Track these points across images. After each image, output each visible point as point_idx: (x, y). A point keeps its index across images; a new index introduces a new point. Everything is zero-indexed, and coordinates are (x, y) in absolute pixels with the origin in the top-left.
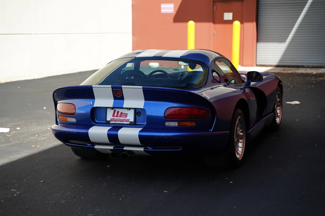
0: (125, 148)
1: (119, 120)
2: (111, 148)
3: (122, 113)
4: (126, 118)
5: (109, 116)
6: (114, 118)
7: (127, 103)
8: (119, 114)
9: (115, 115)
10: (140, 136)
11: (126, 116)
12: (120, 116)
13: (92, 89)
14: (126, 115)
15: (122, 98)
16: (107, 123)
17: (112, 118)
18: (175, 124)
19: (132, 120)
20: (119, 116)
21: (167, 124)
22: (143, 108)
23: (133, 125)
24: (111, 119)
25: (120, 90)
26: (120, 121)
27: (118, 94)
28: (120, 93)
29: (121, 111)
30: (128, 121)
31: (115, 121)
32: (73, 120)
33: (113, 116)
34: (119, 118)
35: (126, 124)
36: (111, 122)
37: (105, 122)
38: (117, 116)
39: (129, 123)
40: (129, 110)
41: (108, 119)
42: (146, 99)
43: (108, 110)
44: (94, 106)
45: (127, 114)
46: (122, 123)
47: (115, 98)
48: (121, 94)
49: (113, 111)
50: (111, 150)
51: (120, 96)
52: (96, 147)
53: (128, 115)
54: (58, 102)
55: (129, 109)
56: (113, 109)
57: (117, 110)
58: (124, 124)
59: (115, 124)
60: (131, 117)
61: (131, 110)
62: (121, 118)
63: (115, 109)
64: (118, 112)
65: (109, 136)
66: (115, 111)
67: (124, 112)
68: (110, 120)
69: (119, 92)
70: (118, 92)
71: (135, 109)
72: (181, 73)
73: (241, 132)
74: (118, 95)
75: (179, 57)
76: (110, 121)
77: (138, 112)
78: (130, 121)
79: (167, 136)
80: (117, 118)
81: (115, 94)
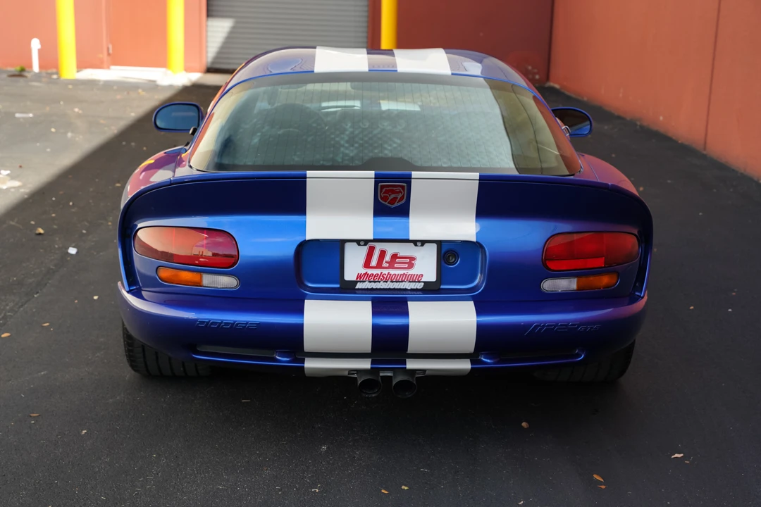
0: (410, 364)
1: (391, 278)
2: (364, 364)
3: (395, 256)
4: (411, 272)
5: (353, 266)
6: (370, 271)
7: (422, 225)
8: (388, 258)
9: (374, 262)
11: (411, 266)
12: (391, 266)
13: (305, 183)
14: (411, 261)
15: (404, 211)
16: (347, 290)
17: (363, 271)
19: (430, 275)
20: (385, 265)
21: (548, 285)
22: (474, 240)
23: (434, 291)
24: (359, 276)
25: (403, 187)
26: (392, 282)
27: (393, 196)
28: (399, 196)
29: (391, 249)
30: (417, 279)
31: (375, 282)
32: (226, 282)
33: (367, 265)
34: (385, 272)
35: (412, 290)
36: (359, 286)
37: (339, 286)
38: (379, 266)
39: (420, 286)
40: (422, 245)
41: (350, 275)
43: (348, 246)
44: (308, 237)
45: (412, 259)
46: (396, 286)
47: (380, 211)
49: (365, 249)
51: (397, 205)
52: (310, 364)
53: (416, 263)
55: (423, 243)
56: (365, 245)
57: (379, 247)
58: (406, 290)
60: (426, 267)
61: (426, 244)
62: (392, 272)
63: (370, 244)
64: (383, 253)
65: (378, 331)
66: (371, 250)
67: (402, 254)
68: (354, 279)
69: (398, 193)
70: (394, 192)
71: (440, 243)
74: (394, 200)
76: (355, 283)
77: (448, 252)
78: (424, 279)
79: (565, 325)
80: (378, 271)
81: (385, 199)
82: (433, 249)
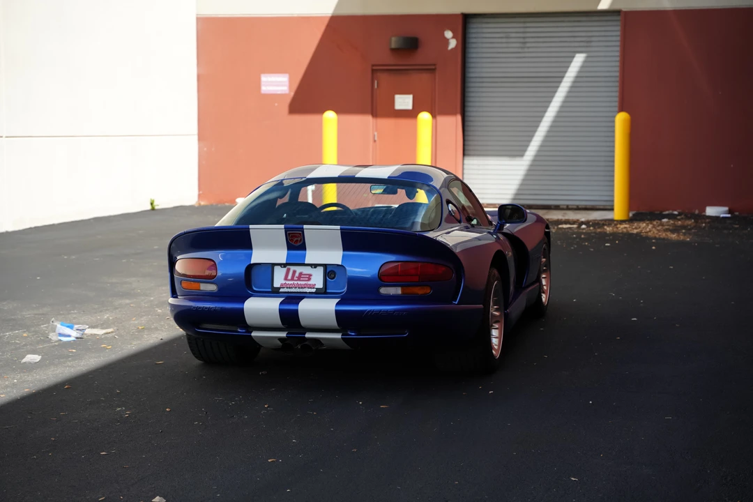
0: (308, 335)
1: (295, 287)
2: (283, 335)
3: (301, 274)
4: (309, 283)
5: (279, 279)
6: (287, 282)
7: (311, 256)
8: (297, 275)
9: (290, 277)
10: (337, 312)
11: (309, 279)
12: (299, 279)
13: (249, 231)
14: (309, 277)
15: (303, 247)
16: (275, 292)
17: (284, 282)
18: (396, 291)
19: (320, 285)
20: (295, 278)
21: (383, 291)
22: (340, 264)
23: (321, 293)
24: (282, 285)
25: (300, 234)
26: (299, 288)
27: (296, 239)
28: (299, 239)
29: (299, 269)
30: (312, 287)
31: (290, 288)
32: (212, 288)
33: (286, 279)
34: (296, 282)
35: (310, 293)
36: (281, 290)
37: (270, 290)
38: (292, 279)
39: (314, 290)
40: (315, 267)
41: (276, 284)
42: (345, 249)
43: (277, 269)
44: (252, 262)
45: (311, 275)
46: (301, 290)
47: (290, 247)
48: (301, 240)
49: (285, 270)
50: (281, 339)
51: (299, 244)
52: (254, 334)
53: (312, 278)
54: (178, 258)
55: (315, 266)
56: (285, 267)
57: (292, 268)
58: (306, 293)
59: (288, 292)
60: (318, 280)
61: (318, 267)
62: (299, 282)
63: (288, 267)
64: (294, 272)
65: (282, 313)
66: (288, 270)
68: (279, 286)
69: (298, 237)
70: (296, 237)
71: (325, 266)
72: (372, 210)
73: (497, 310)
75: (386, 177)
76: (279, 288)
77: (330, 272)
78: (316, 287)
79: (387, 311)
80: (292, 282)
81: (291, 240)
82: (321, 270)
